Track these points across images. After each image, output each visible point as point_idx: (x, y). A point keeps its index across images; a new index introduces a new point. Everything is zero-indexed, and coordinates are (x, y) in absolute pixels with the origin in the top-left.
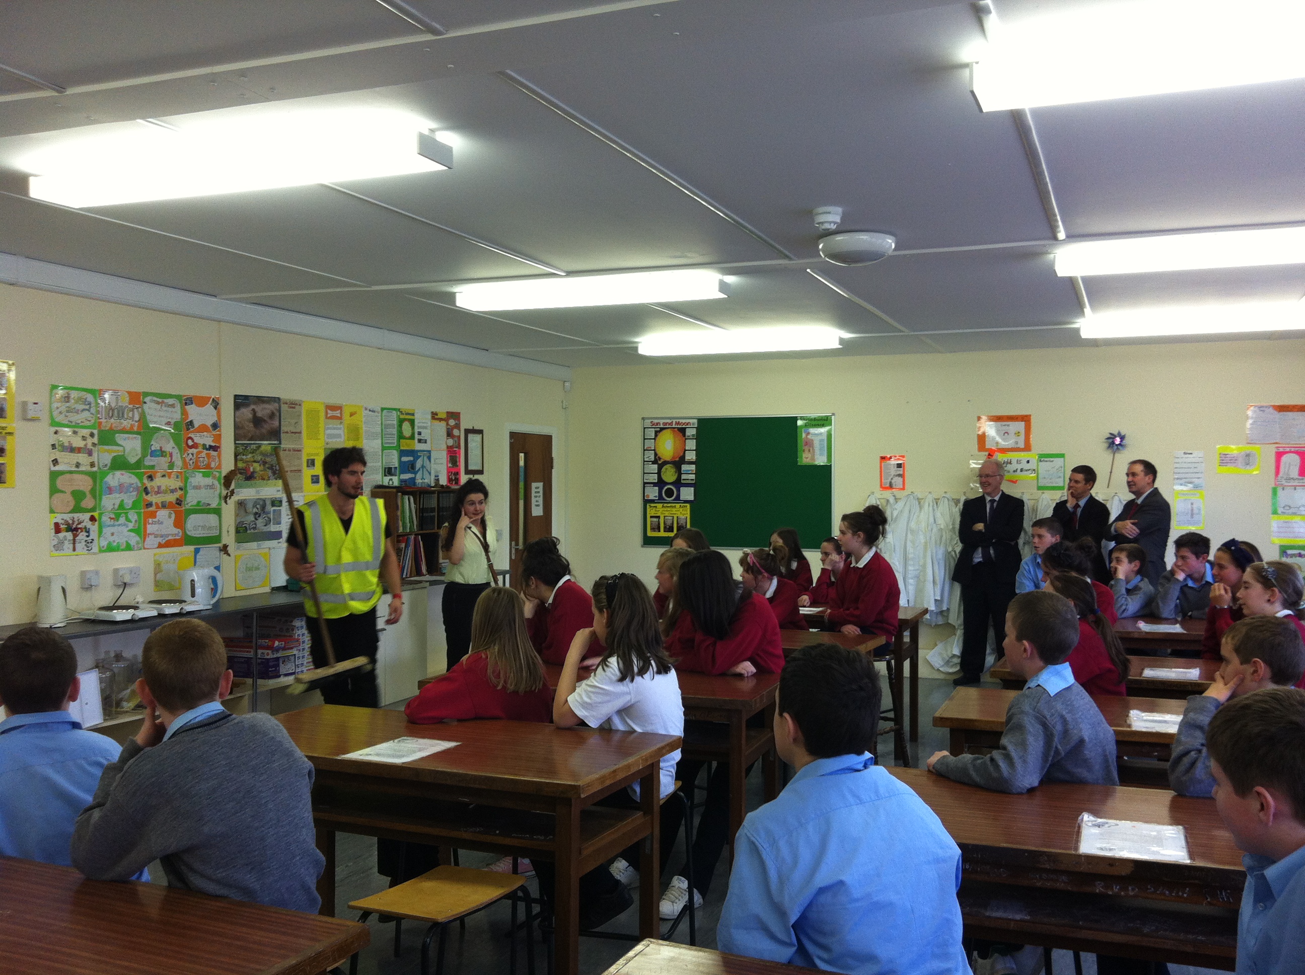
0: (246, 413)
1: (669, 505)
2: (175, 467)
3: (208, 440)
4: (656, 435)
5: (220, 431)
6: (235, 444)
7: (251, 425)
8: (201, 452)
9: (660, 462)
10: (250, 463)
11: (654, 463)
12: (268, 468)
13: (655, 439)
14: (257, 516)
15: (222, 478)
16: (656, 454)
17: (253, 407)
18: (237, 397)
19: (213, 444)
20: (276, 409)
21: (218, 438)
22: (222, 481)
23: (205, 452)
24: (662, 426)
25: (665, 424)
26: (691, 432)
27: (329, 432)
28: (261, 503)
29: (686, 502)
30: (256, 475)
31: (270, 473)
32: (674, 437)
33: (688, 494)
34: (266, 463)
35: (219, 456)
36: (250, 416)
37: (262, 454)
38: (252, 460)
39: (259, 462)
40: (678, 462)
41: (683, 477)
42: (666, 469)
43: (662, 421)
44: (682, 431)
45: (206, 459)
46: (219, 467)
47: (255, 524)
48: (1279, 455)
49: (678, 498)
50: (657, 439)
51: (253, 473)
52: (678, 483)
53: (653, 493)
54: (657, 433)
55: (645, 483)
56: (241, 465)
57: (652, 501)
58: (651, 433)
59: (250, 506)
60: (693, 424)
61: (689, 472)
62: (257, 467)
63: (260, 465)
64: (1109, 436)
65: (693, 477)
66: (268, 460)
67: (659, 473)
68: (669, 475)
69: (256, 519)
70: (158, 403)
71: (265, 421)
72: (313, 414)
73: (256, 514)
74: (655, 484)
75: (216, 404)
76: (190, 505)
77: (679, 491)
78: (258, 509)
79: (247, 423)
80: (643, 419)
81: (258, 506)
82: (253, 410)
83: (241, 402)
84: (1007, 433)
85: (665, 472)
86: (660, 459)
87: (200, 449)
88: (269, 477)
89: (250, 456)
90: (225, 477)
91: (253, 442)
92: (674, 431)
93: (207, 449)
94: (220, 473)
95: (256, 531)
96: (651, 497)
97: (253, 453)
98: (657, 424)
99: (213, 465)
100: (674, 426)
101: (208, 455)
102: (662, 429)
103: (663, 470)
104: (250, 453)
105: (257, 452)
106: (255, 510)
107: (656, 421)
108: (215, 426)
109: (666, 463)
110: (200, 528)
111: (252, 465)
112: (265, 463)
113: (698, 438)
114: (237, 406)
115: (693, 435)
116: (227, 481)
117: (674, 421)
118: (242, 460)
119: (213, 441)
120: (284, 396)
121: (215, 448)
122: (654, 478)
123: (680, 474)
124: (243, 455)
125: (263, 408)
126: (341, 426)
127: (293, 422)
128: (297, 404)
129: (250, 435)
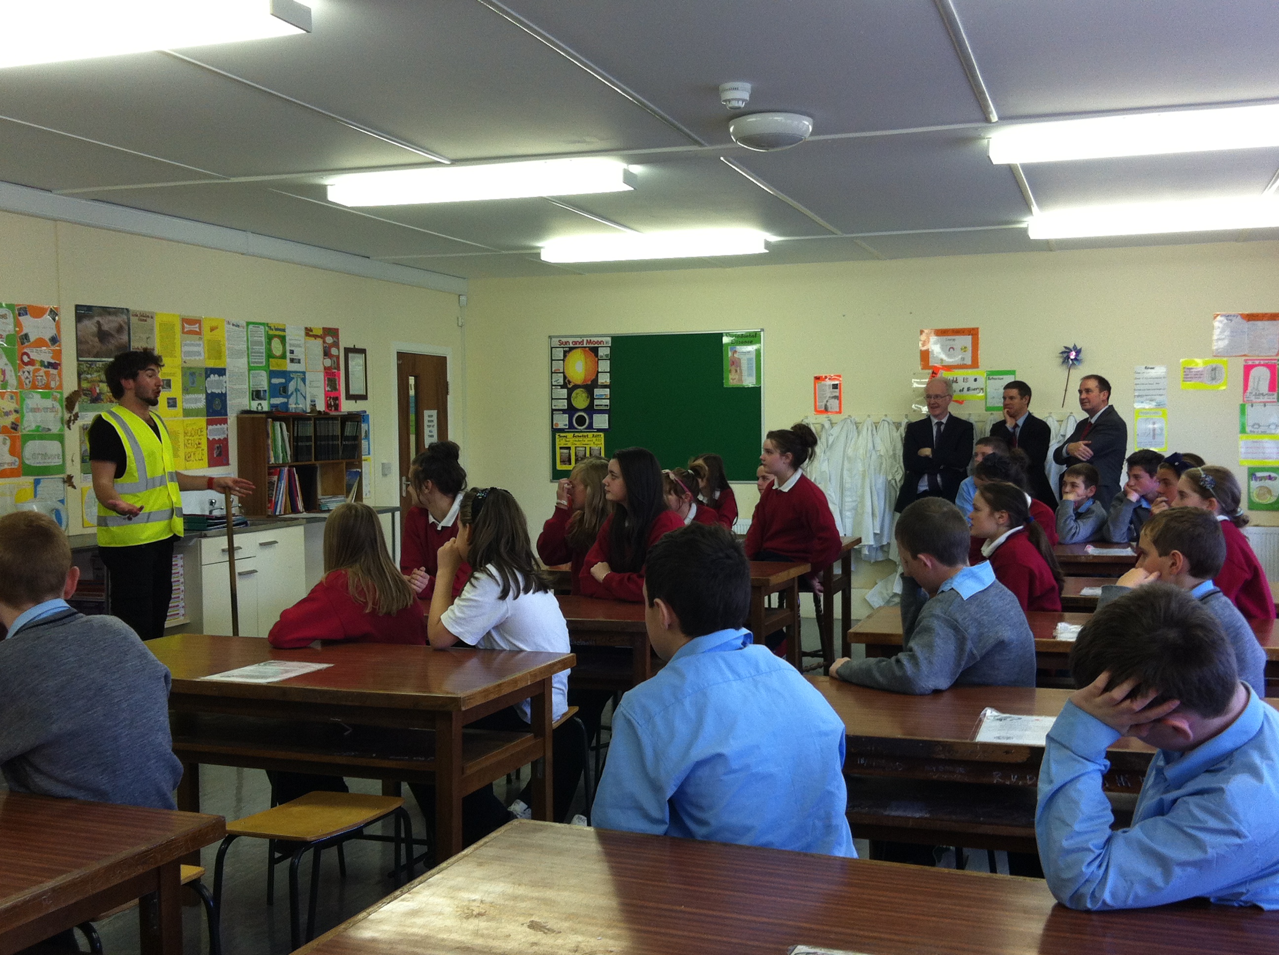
0: (90, 325)
1: (581, 434)
2: (9, 387)
3: (47, 357)
4: (565, 356)
5: (60, 346)
6: (78, 360)
7: (96, 339)
8: (39, 370)
9: (570, 386)
10: (95, 384)
11: (562, 387)
13: (563, 360)
15: (64, 399)
16: (565, 377)
17: (97, 319)
18: (79, 308)
19: (52, 361)
20: (125, 323)
21: (58, 354)
22: (64, 403)
23: (43, 369)
24: (571, 345)
25: (576, 343)
26: (604, 352)
27: (186, 349)
29: (599, 430)
32: (586, 358)
33: (601, 421)
35: (60, 375)
36: (95, 329)
38: (98, 379)
40: (590, 387)
41: (596, 402)
42: (577, 394)
43: (571, 340)
44: (595, 350)
45: (45, 378)
46: (60, 387)
48: (1248, 369)
49: (590, 426)
50: (566, 360)
52: (591, 410)
53: (562, 421)
54: (565, 353)
55: (553, 410)
56: (85, 385)
57: (562, 430)
58: (559, 353)
60: (607, 343)
61: (603, 397)
64: (1064, 349)
65: (607, 402)
67: (569, 399)
68: (580, 401)
71: (112, 336)
72: (168, 328)
74: (564, 411)
75: (54, 313)
76: (27, 429)
77: (591, 418)
79: (92, 338)
80: (550, 337)
82: (98, 322)
83: (83, 313)
84: (953, 348)
85: (576, 397)
86: (570, 382)
87: (37, 366)
89: (95, 375)
90: (67, 398)
91: (98, 359)
92: (585, 351)
93: (45, 367)
94: (61, 394)
96: (561, 426)
98: (566, 343)
99: (53, 384)
100: (585, 345)
101: (47, 373)
102: (571, 349)
103: (574, 395)
104: (97, 371)
107: (564, 340)
108: (54, 340)
109: (576, 387)
110: (40, 456)
111: (99, 386)
113: (612, 358)
114: (79, 318)
115: (607, 355)
116: (70, 403)
117: (585, 339)
118: (87, 379)
119: (52, 358)
120: (132, 307)
121: (55, 366)
122: (563, 404)
123: (592, 399)
124: (88, 374)
125: (109, 321)
126: (201, 342)
127: (144, 336)
128: (148, 316)
129: (95, 351)
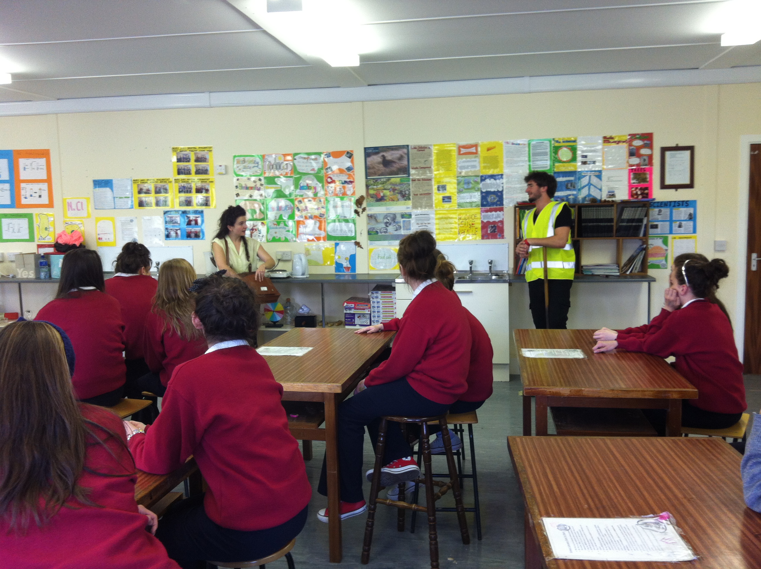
0: (376, 159)
2: (318, 195)
3: (345, 178)
5: (353, 172)
6: (366, 178)
7: (381, 166)
8: (338, 186)
10: (380, 191)
12: (398, 193)
14: (388, 225)
15: (355, 200)
17: (382, 154)
18: (367, 149)
20: (405, 154)
21: (352, 176)
22: (356, 202)
23: (341, 185)
27: (462, 164)
28: (392, 216)
30: (385, 198)
31: (399, 196)
34: (396, 190)
35: (353, 187)
36: (380, 160)
37: (392, 184)
38: (382, 188)
39: (389, 189)
45: (343, 189)
46: (353, 193)
47: (387, 229)
51: (384, 196)
56: (371, 192)
59: (380, 219)
62: (387, 193)
63: (390, 192)
66: (397, 188)
69: (387, 226)
70: (305, 158)
71: (394, 162)
73: (386, 223)
75: (349, 154)
78: (388, 219)
79: (376, 164)
81: (389, 218)
82: (383, 156)
83: (369, 152)
87: (337, 183)
88: (398, 199)
89: (380, 186)
90: (358, 199)
91: (383, 177)
93: (343, 183)
94: (354, 197)
95: (387, 234)
97: (383, 184)
99: (349, 193)
101: (344, 187)
104: (381, 184)
105: (388, 183)
106: (386, 220)
108: (349, 169)
110: (338, 231)
111: (383, 192)
112: (394, 190)
114: (368, 155)
116: (360, 202)
118: (373, 189)
119: (348, 178)
121: (351, 182)
124: (374, 185)
125: (392, 154)
126: (477, 159)
127: (423, 160)
128: (426, 148)
129: (380, 172)
